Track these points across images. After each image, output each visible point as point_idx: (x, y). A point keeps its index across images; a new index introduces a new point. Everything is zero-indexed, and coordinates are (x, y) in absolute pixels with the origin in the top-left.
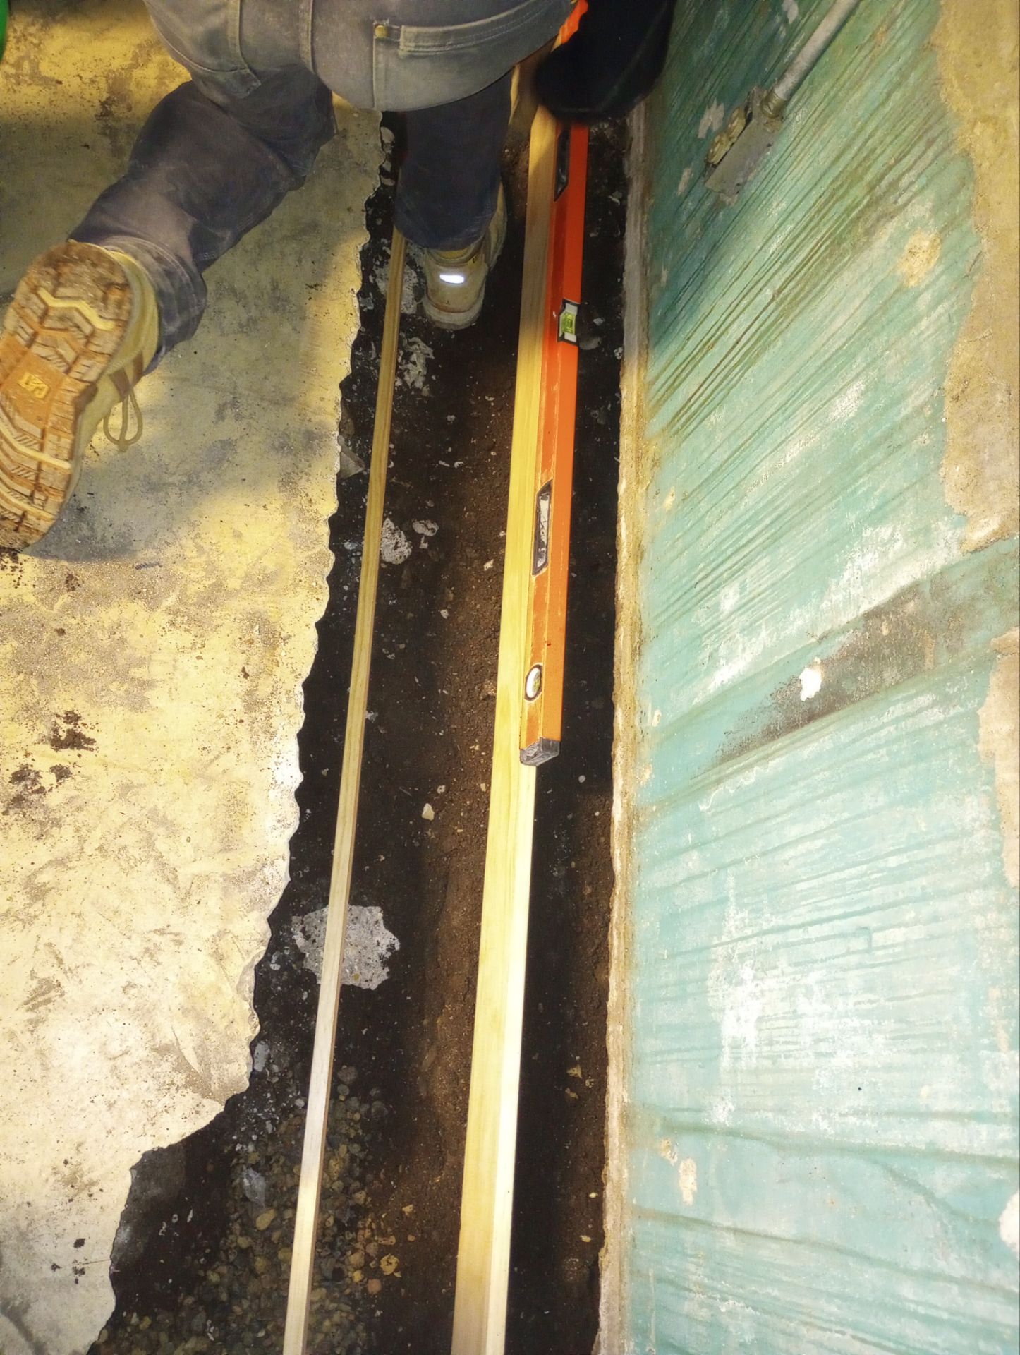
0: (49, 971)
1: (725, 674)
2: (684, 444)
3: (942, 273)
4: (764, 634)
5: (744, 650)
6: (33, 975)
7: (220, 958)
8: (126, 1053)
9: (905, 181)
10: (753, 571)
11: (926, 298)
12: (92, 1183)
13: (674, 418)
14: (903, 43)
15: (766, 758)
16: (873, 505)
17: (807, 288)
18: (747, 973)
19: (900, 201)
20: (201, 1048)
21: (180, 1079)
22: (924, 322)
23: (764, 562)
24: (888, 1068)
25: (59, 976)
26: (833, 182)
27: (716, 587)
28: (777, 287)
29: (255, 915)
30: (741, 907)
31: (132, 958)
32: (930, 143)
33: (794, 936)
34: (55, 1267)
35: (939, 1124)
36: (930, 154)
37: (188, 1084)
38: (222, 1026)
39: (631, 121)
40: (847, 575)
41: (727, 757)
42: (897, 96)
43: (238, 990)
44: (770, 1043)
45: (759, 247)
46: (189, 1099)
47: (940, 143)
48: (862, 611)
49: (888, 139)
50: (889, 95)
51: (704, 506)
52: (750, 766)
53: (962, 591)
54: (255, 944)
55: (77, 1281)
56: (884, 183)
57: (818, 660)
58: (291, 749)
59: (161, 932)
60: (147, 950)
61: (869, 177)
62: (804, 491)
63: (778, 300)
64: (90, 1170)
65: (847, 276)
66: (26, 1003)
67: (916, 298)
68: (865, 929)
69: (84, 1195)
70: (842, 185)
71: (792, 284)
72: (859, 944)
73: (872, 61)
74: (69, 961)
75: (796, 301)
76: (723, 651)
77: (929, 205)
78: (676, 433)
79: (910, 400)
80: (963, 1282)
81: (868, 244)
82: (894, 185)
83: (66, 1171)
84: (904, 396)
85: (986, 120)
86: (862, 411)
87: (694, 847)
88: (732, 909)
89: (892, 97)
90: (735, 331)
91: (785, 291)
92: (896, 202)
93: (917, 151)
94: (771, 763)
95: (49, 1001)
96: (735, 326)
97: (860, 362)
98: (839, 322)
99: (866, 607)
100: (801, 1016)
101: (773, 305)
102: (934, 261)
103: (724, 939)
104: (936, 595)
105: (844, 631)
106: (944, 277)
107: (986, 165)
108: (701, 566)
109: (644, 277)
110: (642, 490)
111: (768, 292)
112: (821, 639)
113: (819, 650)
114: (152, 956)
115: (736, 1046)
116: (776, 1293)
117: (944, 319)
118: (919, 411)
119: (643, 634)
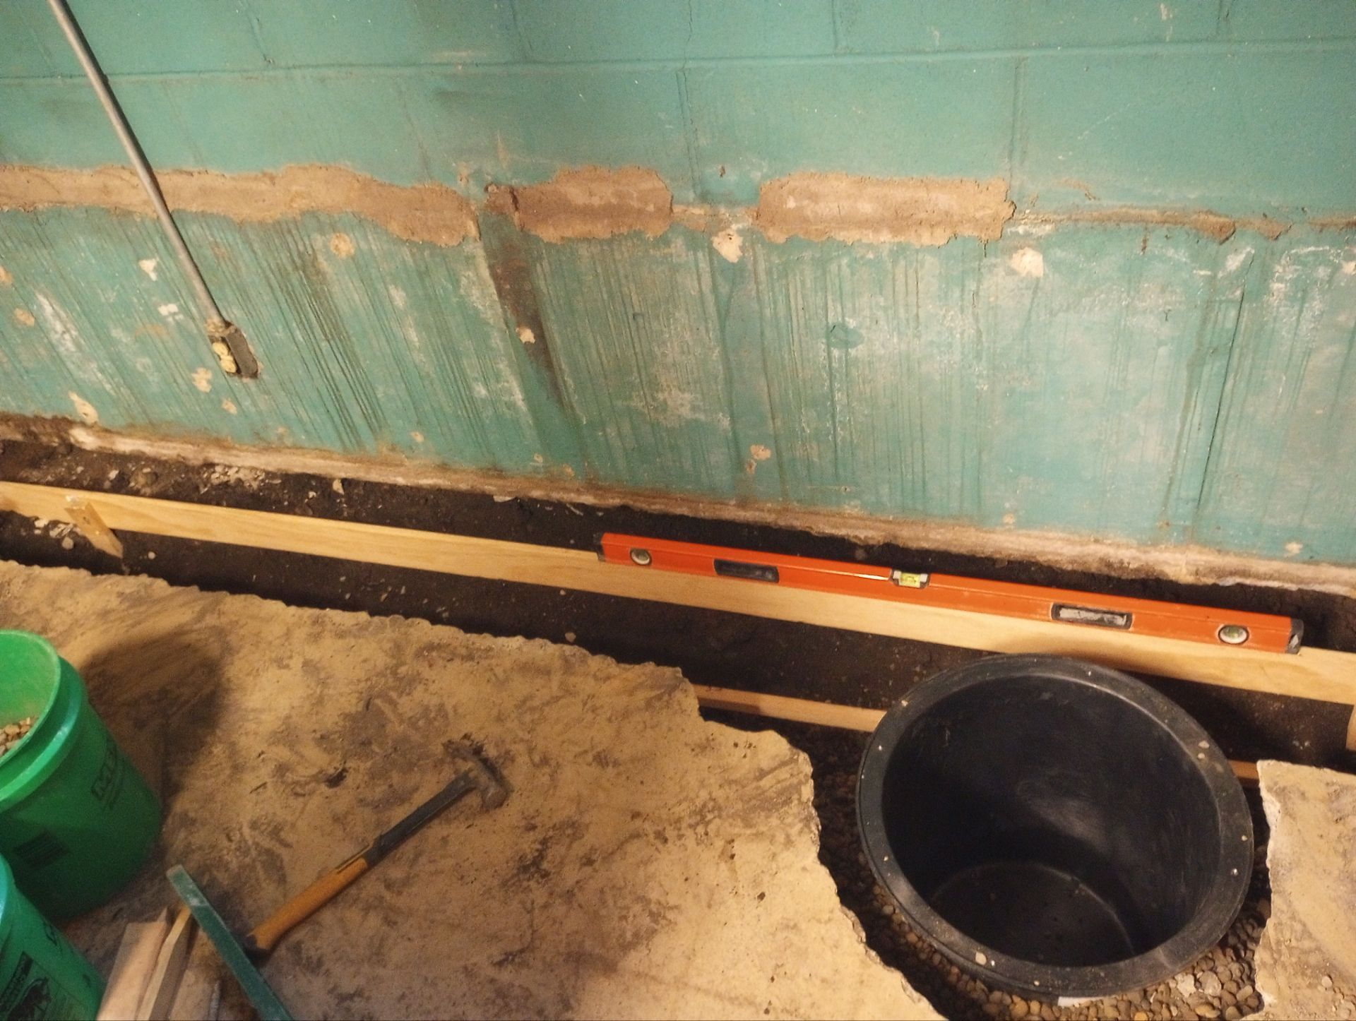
0: (590, 757)
1: (518, 396)
2: (389, 422)
3: (354, 234)
4: (501, 366)
5: (508, 382)
6: (590, 765)
7: (608, 678)
8: (644, 722)
9: (301, 248)
10: (468, 371)
11: (363, 245)
12: (707, 739)
13: (371, 430)
14: (231, 239)
15: (560, 369)
16: (450, 287)
17: (331, 317)
18: (660, 396)
19: (310, 252)
20: (652, 688)
21: (666, 698)
22: (374, 247)
23: (465, 362)
24: (687, 311)
25: (594, 752)
26: (282, 290)
27: (472, 399)
28: (323, 337)
29: (590, 661)
30: (630, 397)
31: (594, 718)
32: (290, 232)
33: (642, 364)
34: (745, 756)
35: (704, 287)
36: (294, 232)
37: (670, 695)
38: (643, 678)
39: (165, 455)
40: (480, 307)
41: (560, 400)
42: (256, 246)
43: (627, 670)
44: (689, 383)
45: (296, 348)
46: (678, 695)
47: (292, 226)
48: (497, 299)
49: (276, 255)
50: (254, 252)
51: (427, 408)
52: (564, 382)
53: (495, 244)
54: (606, 662)
55: (755, 747)
56: (296, 259)
57: (517, 329)
58: (502, 640)
59: (585, 704)
60: (593, 711)
61: (290, 268)
62: (435, 330)
63: (330, 337)
64: (701, 739)
65: (336, 289)
66: (603, 767)
67: (360, 250)
68: (634, 316)
69: (712, 743)
70: (287, 287)
71: (325, 326)
72: (640, 321)
73: (230, 259)
74: (587, 746)
75: (336, 327)
76: (506, 398)
77: (319, 237)
78: (380, 427)
79: (406, 258)
80: (757, 283)
81: (324, 274)
82: (300, 255)
83: (698, 750)
84: (404, 262)
85: (292, 201)
86: (405, 289)
87: (604, 430)
88: (633, 404)
89: (255, 249)
90: (337, 374)
91: (328, 331)
92: (309, 255)
93: (290, 239)
94: (563, 367)
95: (606, 757)
96: (333, 372)
97: (380, 286)
98: (356, 297)
99: (496, 297)
100: (674, 361)
101: (332, 342)
102: (346, 237)
103: (646, 411)
104: (496, 258)
105: (505, 311)
106: (357, 234)
107: (313, 204)
108: (459, 412)
109: (278, 450)
110: (407, 462)
111: (324, 344)
112: (508, 326)
113: (512, 329)
114: (597, 709)
115: (694, 408)
116: (790, 392)
117: (375, 236)
118: (413, 255)
119: (490, 466)
